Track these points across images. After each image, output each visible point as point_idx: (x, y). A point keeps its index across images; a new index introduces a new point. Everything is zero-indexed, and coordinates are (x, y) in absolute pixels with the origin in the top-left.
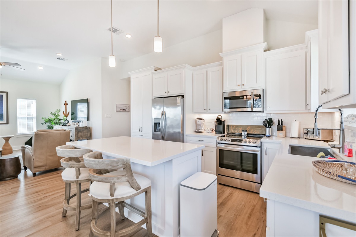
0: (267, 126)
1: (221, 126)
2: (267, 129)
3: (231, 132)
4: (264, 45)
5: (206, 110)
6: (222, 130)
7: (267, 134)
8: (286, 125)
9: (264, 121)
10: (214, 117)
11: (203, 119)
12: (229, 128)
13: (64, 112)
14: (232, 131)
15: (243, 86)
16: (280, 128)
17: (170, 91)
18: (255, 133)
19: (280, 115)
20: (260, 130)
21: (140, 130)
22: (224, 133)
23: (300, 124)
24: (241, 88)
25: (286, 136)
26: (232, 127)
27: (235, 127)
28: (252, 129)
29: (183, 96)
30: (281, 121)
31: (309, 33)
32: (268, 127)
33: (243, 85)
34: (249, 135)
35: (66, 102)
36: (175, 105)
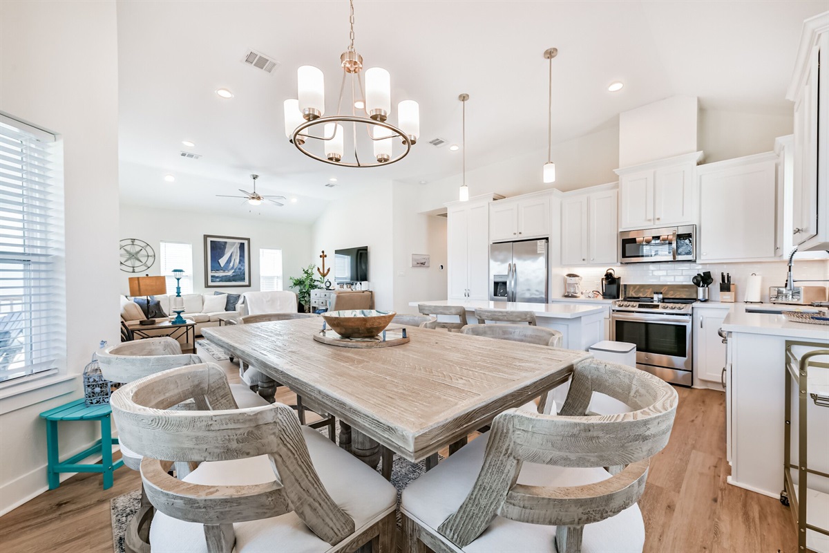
0: (701, 284)
1: (614, 287)
2: (700, 290)
3: (630, 296)
4: (699, 155)
5: (585, 261)
6: (615, 292)
7: (700, 297)
8: (736, 283)
9: (695, 277)
10: (602, 272)
11: (578, 276)
12: (627, 290)
13: (319, 269)
14: (632, 293)
15: (657, 221)
16: (726, 286)
17: (522, 232)
18: (678, 297)
19: (725, 266)
20: (687, 291)
21: (467, 295)
22: (618, 298)
23: (763, 280)
24: (654, 224)
25: (735, 301)
26: (632, 288)
27: (638, 289)
28: (671, 290)
29: (547, 239)
30: (728, 276)
31: (780, 140)
32: (702, 286)
33: (658, 219)
34: (666, 301)
35: (323, 252)
36: (534, 253)
